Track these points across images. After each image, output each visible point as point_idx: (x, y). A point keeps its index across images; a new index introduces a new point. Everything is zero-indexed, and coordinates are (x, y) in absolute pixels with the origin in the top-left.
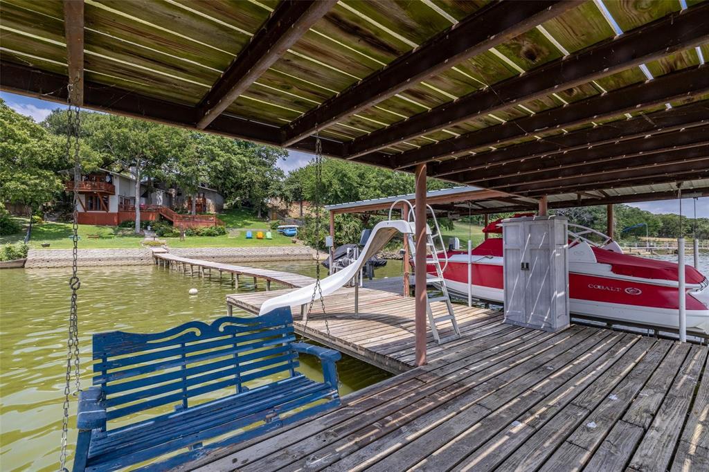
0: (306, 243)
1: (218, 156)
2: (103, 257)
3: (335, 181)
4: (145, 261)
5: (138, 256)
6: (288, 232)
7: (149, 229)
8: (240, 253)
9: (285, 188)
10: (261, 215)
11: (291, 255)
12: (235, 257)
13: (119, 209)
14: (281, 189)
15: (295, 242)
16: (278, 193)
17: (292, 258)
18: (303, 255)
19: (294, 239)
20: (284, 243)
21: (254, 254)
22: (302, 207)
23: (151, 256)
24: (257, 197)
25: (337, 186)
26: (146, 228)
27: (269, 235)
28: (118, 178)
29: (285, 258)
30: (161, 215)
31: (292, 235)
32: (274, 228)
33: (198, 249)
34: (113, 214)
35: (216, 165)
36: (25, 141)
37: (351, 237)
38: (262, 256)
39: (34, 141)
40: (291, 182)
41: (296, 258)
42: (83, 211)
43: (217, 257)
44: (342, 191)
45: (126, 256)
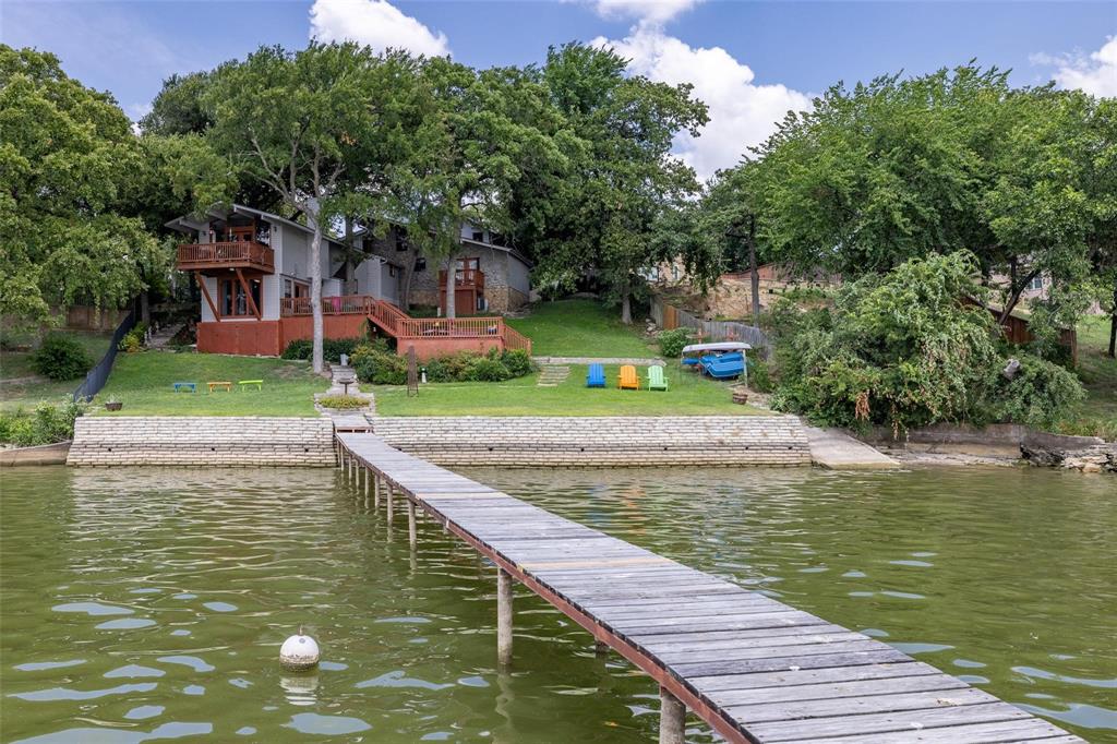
0: (781, 402)
1: (506, 136)
2: (221, 439)
3: (881, 173)
4: (314, 457)
5: (298, 439)
6: (716, 366)
7: (344, 363)
8: (567, 438)
9: (699, 224)
10: (633, 315)
11: (732, 447)
12: (551, 447)
13: (282, 311)
14: (691, 226)
15: (742, 401)
16: (679, 239)
17: (736, 457)
18: (773, 446)
19: (739, 389)
20: (705, 402)
21: (611, 438)
22: (755, 281)
23: (328, 439)
24: (617, 261)
25: (888, 191)
26: (338, 361)
27: (656, 374)
28: (279, 229)
29: (711, 456)
30: (372, 324)
31: (731, 377)
32: (671, 352)
33: (449, 421)
34: (269, 324)
35: (501, 165)
36: (84, 148)
37: (958, 382)
38: (636, 448)
39: (103, 146)
40: (720, 198)
41: (750, 457)
42: (214, 320)
43: (501, 445)
44: (909, 210)
45: (269, 438)
